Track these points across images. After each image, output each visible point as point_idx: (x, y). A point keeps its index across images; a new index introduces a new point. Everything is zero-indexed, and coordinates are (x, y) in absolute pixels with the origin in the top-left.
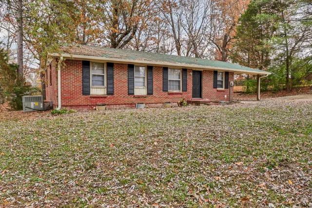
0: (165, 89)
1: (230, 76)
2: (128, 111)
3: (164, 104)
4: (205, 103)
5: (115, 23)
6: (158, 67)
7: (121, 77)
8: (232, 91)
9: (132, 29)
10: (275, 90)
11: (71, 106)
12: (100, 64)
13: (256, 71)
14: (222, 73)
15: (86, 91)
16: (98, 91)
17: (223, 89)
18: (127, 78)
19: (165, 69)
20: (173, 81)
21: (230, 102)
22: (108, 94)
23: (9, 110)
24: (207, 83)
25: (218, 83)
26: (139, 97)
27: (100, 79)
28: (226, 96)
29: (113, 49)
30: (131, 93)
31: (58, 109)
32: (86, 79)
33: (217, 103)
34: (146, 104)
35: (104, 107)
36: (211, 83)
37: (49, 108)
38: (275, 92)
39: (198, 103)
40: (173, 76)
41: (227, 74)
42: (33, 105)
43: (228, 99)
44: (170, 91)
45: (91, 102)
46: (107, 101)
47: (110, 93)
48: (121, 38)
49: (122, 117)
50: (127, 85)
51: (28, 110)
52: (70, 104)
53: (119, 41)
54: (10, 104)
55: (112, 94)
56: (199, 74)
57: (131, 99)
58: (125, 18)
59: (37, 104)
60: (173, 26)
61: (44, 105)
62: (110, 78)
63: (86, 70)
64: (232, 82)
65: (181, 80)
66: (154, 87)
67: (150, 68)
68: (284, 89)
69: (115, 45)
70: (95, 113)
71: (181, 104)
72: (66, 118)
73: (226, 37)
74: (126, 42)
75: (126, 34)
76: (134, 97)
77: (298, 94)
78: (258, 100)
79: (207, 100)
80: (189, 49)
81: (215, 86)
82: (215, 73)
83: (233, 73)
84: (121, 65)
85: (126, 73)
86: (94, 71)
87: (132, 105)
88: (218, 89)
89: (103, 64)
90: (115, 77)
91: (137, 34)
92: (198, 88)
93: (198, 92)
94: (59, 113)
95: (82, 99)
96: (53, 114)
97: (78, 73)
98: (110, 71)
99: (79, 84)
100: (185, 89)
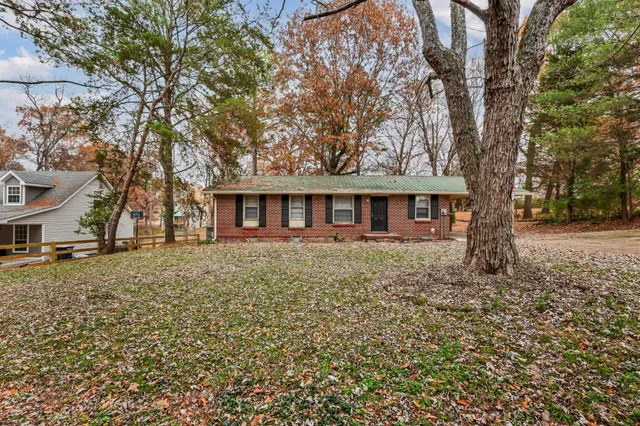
0: (329, 220)
1: (442, 201)
3: (327, 238)
6: (320, 196)
7: (273, 209)
11: (226, 237)
14: (427, 197)
15: (239, 223)
17: (429, 219)
18: (281, 209)
19: (329, 197)
20: (340, 211)
21: (440, 237)
22: (260, 226)
24: (396, 214)
25: (417, 211)
26: (294, 229)
28: (433, 230)
30: (285, 224)
32: (239, 211)
34: (304, 237)
35: (256, 239)
38: (597, 223)
41: (435, 198)
43: (438, 234)
44: (336, 223)
45: (244, 233)
46: (259, 233)
50: (281, 216)
52: (224, 235)
56: (382, 200)
57: (286, 231)
62: (263, 209)
66: (315, 219)
67: (309, 198)
70: (246, 244)
71: (335, 239)
81: (411, 217)
83: (447, 197)
84: (274, 196)
85: (279, 204)
87: (286, 238)
88: (416, 219)
90: (268, 208)
93: (380, 224)
95: (235, 231)
97: (232, 206)
98: (263, 203)
99: (233, 217)
100: (359, 220)
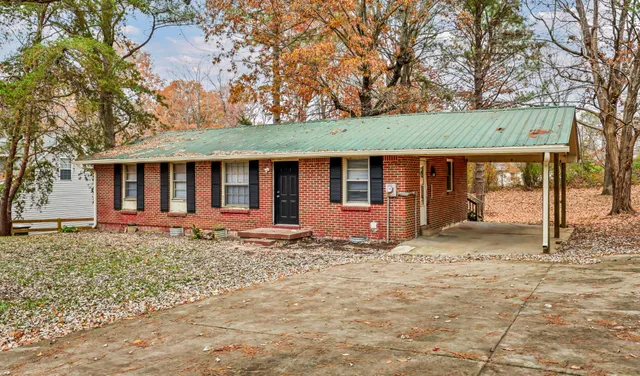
0: (216, 203)
6: (204, 164)
7: (152, 183)
11: (105, 223)
15: (118, 206)
16: (130, 204)
17: (367, 205)
18: (159, 185)
19: (217, 165)
20: (234, 186)
22: (138, 209)
25: (347, 189)
28: (373, 225)
32: (117, 187)
34: (186, 228)
36: (324, 189)
40: (235, 177)
44: (224, 206)
45: (122, 219)
46: (137, 220)
50: (160, 196)
52: (103, 219)
55: (143, 210)
65: (248, 184)
66: (198, 200)
76: (171, 215)
81: (335, 198)
82: (337, 164)
84: (152, 165)
85: (158, 177)
88: (346, 204)
95: (113, 215)
97: (111, 181)
99: (111, 195)
100: (255, 203)
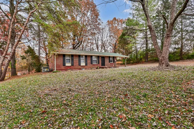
0: (92, 63)
1: (115, 58)
2: (78, 71)
3: (91, 69)
4: (106, 68)
5: (74, 40)
6: (89, 56)
7: (76, 60)
8: (116, 64)
9: (80, 42)
10: (133, 63)
11: (59, 70)
12: (69, 55)
13: (125, 56)
14: (112, 57)
15: (64, 65)
16: (68, 64)
18: (78, 60)
19: (91, 56)
20: (94, 60)
21: (115, 67)
23: (35, 72)
24: (107, 61)
25: (111, 61)
26: (82, 66)
27: (69, 60)
29: (73, 50)
30: (80, 65)
31: (55, 71)
32: (64, 60)
33: (110, 67)
34: (85, 68)
35: (70, 70)
37: (51, 71)
38: (133, 64)
39: (103, 68)
40: (94, 59)
41: (114, 57)
42: (46, 70)
43: (114, 66)
44: (93, 64)
45: (66, 68)
47: (72, 65)
48: (76, 45)
49: (76, 72)
50: (78, 62)
51: (44, 72)
52: (59, 69)
53: (76, 46)
54: (36, 70)
55: (73, 65)
56: (103, 58)
58: (78, 38)
59: (47, 69)
60: (95, 40)
61: (49, 70)
62: (72, 60)
63: (64, 57)
64: (116, 60)
65: (97, 60)
66: (88, 63)
67: (86, 56)
68: (136, 62)
69: (74, 48)
70: (67, 72)
71: (97, 68)
72: (58, 74)
73: (115, 44)
74: (78, 47)
75: (78, 44)
76: (81, 66)
77: (141, 64)
78: (125, 66)
79: (107, 67)
80: (102, 48)
82: (109, 57)
83: (116, 57)
84: (76, 56)
85: (78, 58)
86: (67, 58)
87: (80, 69)
88: (111, 63)
89: (70, 55)
90: (74, 59)
91: (82, 43)
92: (103, 63)
93: (103, 64)
94: (55, 72)
95: (63, 67)
96: (53, 72)
97: (61, 59)
98: (72, 58)
99: (62, 62)
100: (99, 63)
